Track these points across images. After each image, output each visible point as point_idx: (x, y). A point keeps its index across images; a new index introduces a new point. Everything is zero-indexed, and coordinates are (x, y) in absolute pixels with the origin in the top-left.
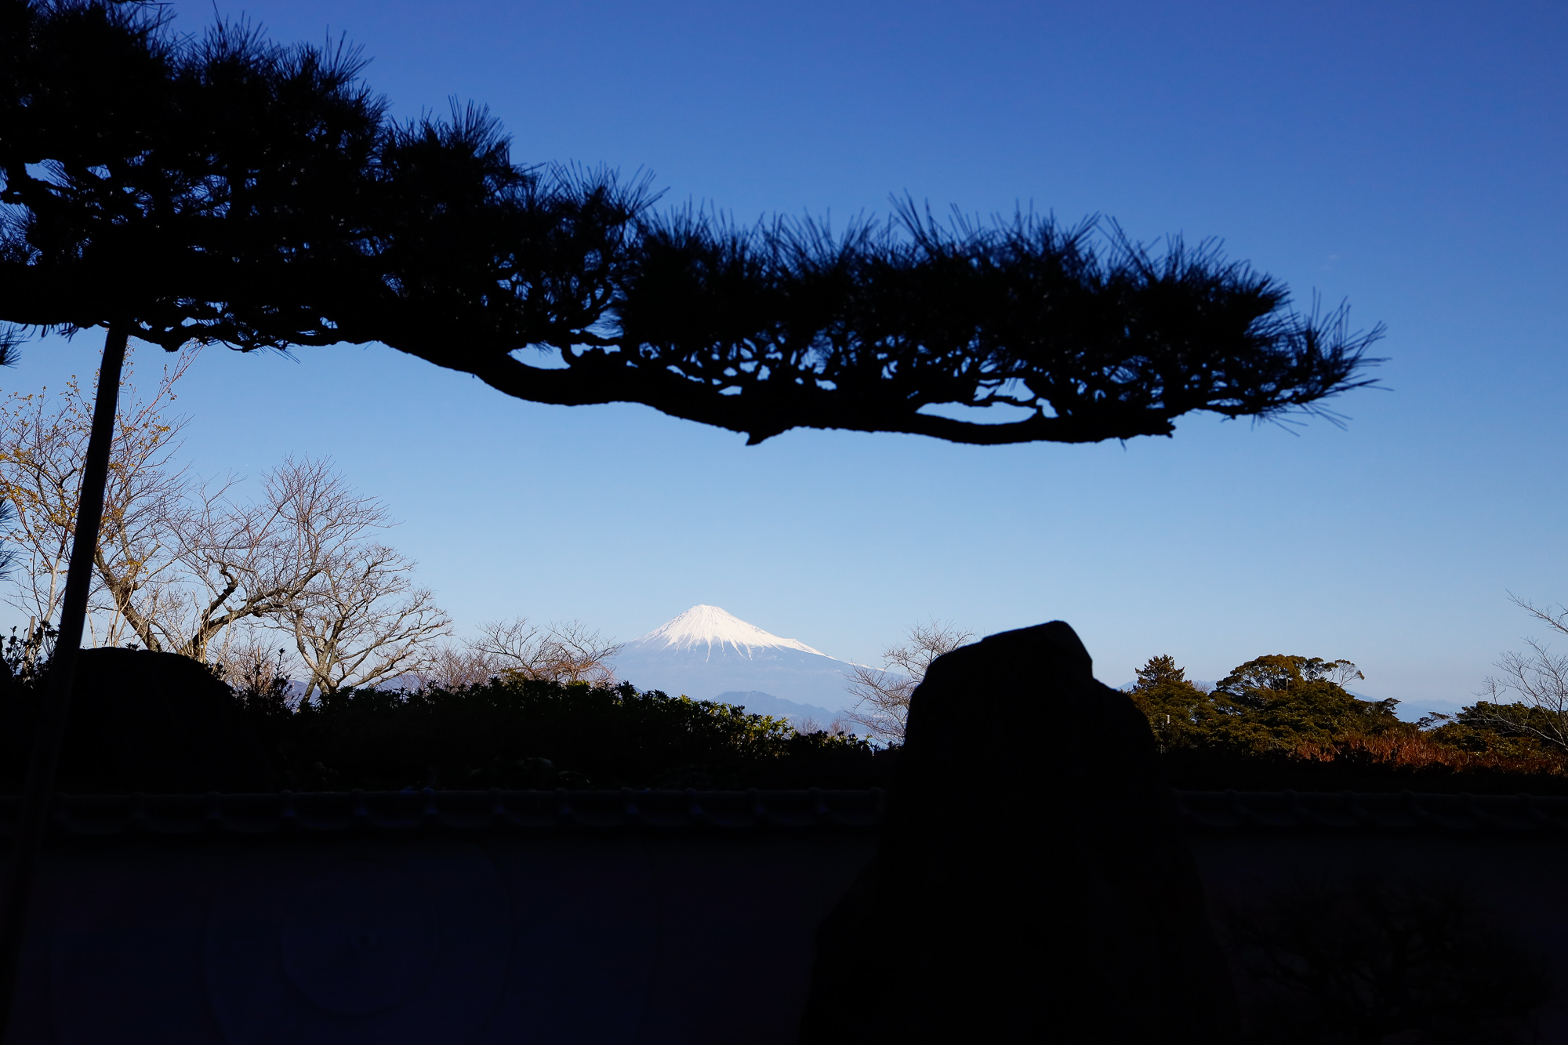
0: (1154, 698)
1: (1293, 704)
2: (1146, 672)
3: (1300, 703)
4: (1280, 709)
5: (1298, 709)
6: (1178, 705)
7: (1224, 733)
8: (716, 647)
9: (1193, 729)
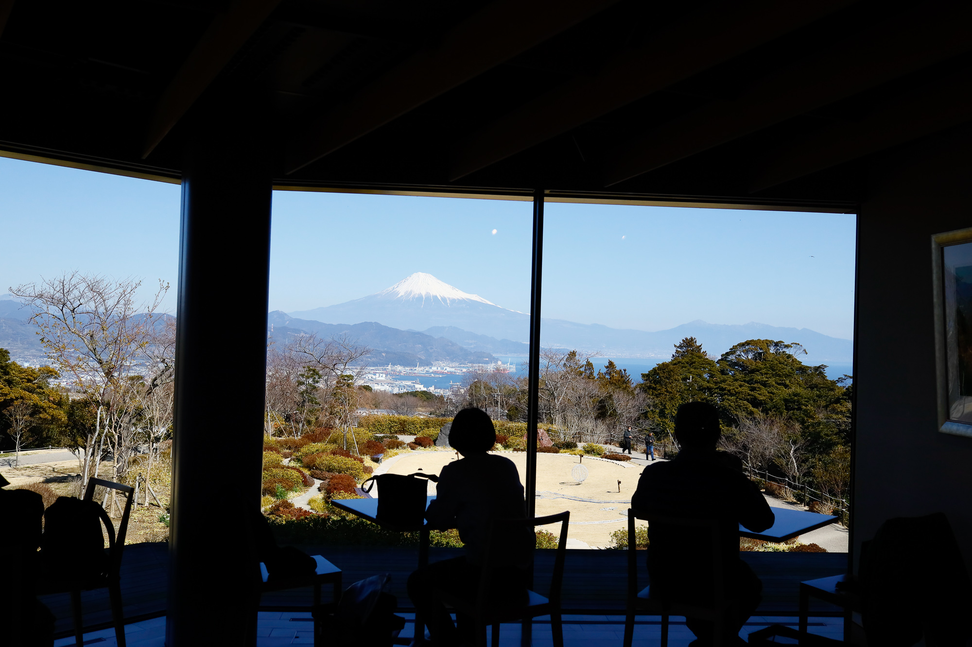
0: (683, 364)
1: (764, 371)
2: (680, 347)
4: (756, 374)
5: (766, 374)
6: (697, 369)
7: (722, 387)
8: (428, 298)
9: (705, 384)
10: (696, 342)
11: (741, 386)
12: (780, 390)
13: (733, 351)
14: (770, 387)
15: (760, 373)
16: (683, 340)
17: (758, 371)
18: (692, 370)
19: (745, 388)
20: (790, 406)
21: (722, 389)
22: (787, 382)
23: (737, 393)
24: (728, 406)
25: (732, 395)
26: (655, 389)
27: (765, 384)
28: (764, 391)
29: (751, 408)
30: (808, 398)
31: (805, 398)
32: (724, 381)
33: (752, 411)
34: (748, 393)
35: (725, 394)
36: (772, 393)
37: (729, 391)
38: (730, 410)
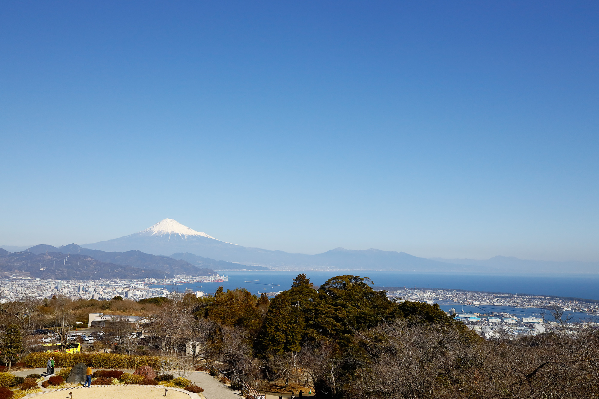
0: (296, 292)
1: (344, 297)
2: (297, 280)
3: (346, 297)
4: (339, 299)
5: (346, 299)
6: (304, 295)
7: (317, 309)
8: (173, 235)
9: (308, 306)
10: (306, 277)
11: (329, 308)
12: (353, 310)
13: (327, 283)
14: (347, 308)
15: (342, 299)
16: (298, 275)
17: (340, 297)
18: (301, 296)
19: (332, 309)
20: (359, 321)
21: (317, 310)
22: (359, 304)
23: (326, 313)
24: (320, 322)
25: (323, 314)
26: (272, 312)
27: (344, 306)
28: (344, 311)
29: (335, 323)
30: (371, 315)
31: (369, 315)
32: (319, 304)
33: (336, 325)
34: (333, 313)
35: (319, 314)
36: (349, 312)
37: (321, 311)
38: (321, 324)
